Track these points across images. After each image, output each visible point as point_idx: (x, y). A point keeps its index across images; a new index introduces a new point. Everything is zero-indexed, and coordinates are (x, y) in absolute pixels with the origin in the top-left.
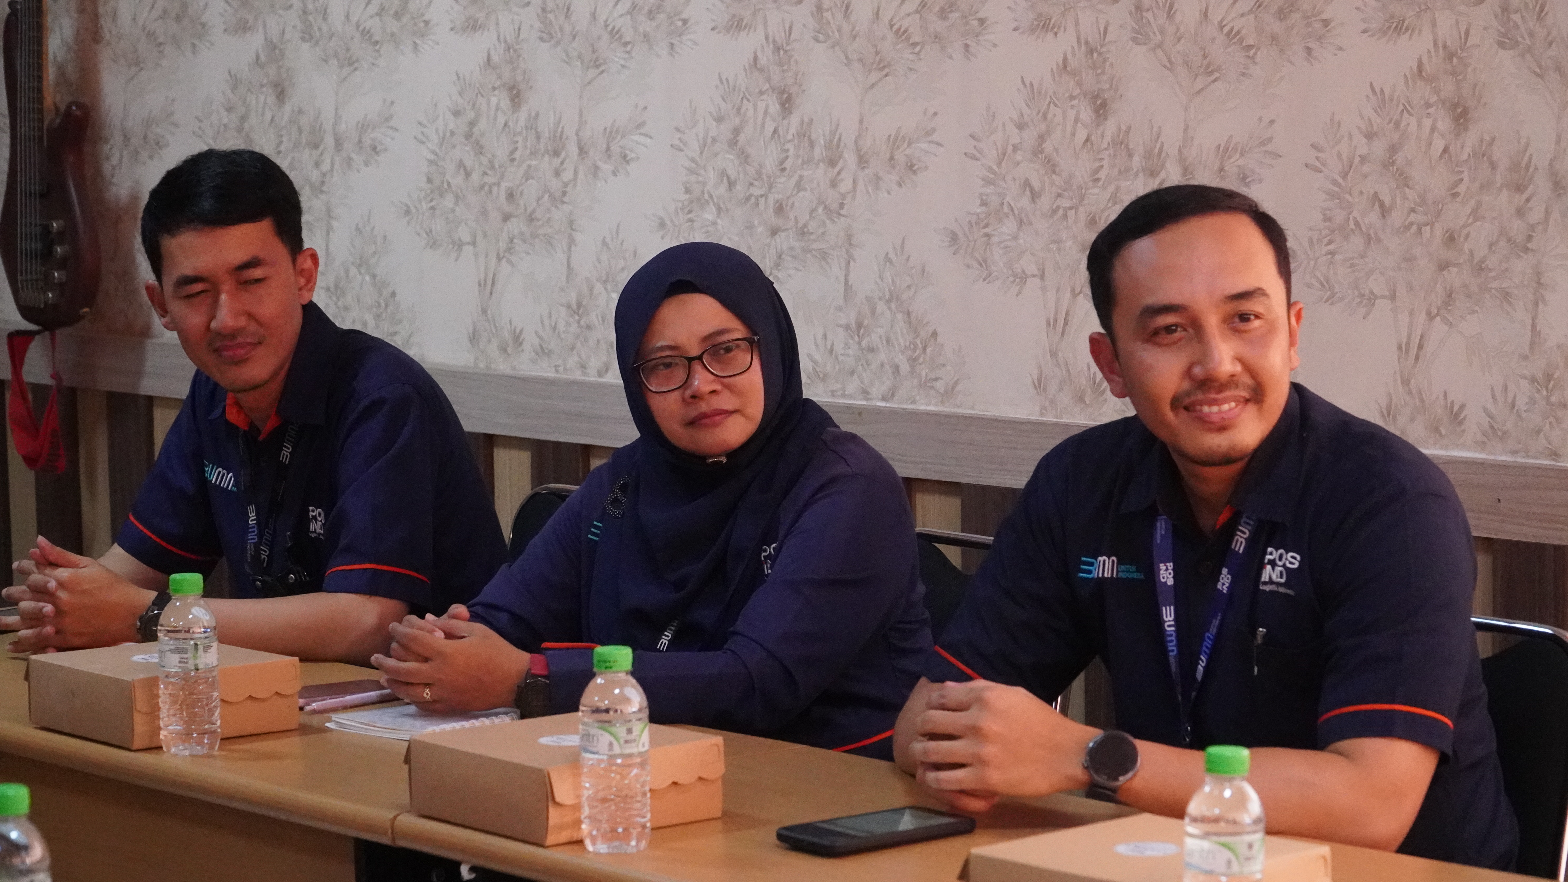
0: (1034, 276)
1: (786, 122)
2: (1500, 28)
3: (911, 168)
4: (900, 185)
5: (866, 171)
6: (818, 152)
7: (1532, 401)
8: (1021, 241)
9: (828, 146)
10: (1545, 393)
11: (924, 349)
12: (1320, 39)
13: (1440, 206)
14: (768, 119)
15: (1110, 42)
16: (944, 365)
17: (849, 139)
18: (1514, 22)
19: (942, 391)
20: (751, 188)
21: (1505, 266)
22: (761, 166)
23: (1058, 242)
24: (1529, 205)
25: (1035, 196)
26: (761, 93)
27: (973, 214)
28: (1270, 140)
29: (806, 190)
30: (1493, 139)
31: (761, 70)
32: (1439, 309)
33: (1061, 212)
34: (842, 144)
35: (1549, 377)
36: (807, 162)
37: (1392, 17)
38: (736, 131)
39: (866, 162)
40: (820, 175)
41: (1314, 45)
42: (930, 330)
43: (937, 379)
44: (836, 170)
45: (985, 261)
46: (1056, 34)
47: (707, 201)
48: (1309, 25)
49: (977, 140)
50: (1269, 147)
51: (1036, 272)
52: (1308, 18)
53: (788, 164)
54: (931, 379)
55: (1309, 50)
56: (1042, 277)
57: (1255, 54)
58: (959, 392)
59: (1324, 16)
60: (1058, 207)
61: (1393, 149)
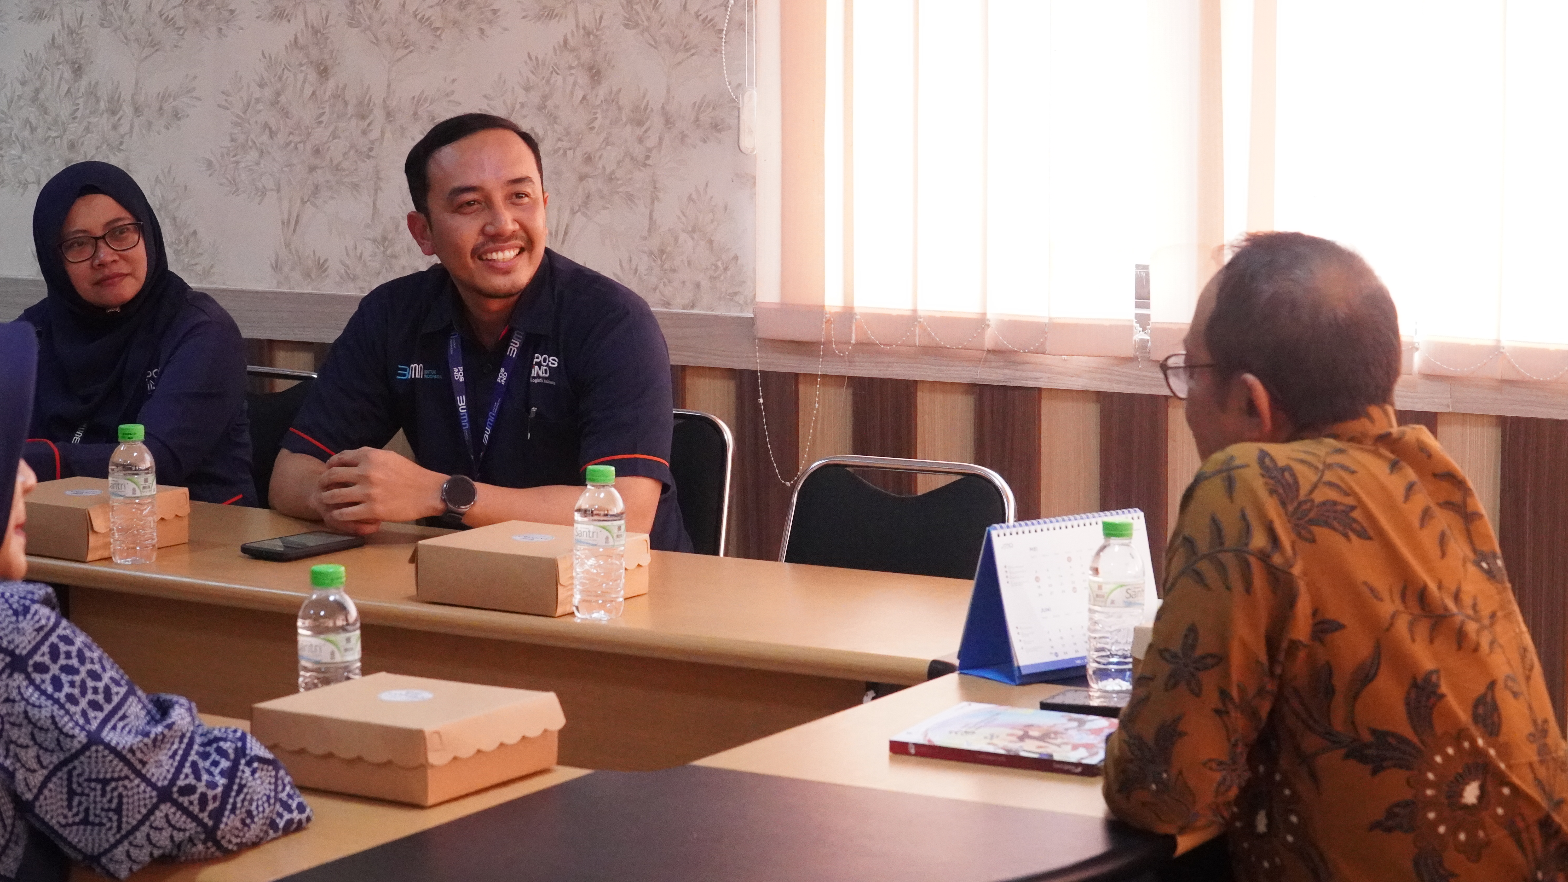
0: (272, 190)
1: (77, 84)
2: (626, 15)
3: (176, 115)
4: (168, 128)
5: (141, 118)
6: (102, 105)
7: (650, 269)
8: (262, 166)
9: (111, 100)
10: (659, 262)
11: (187, 243)
12: (490, 22)
13: (581, 136)
14: (63, 82)
15: (330, 26)
16: (202, 254)
17: (127, 95)
18: (635, 10)
19: (200, 273)
20: (49, 131)
21: (629, 176)
22: (57, 115)
23: (290, 165)
24: (647, 135)
25: (272, 134)
26: (58, 64)
27: (225, 147)
28: (453, 92)
29: (93, 132)
30: (620, 90)
31: (59, 47)
32: (579, 206)
33: (293, 144)
34: (121, 100)
35: (662, 252)
36: (93, 112)
37: (545, 7)
38: (37, 91)
39: (140, 112)
40: (104, 122)
41: (484, 26)
42: (192, 230)
43: (196, 264)
44: (117, 118)
45: (234, 180)
46: (289, 21)
47: (14, 142)
48: (482, 13)
49: (227, 95)
50: (452, 98)
51: (274, 187)
52: (480, 8)
53: (79, 114)
54: (193, 265)
55: (482, 31)
56: (278, 191)
57: (441, 33)
58: (214, 273)
59: (494, 7)
60: (291, 142)
61: (545, 98)
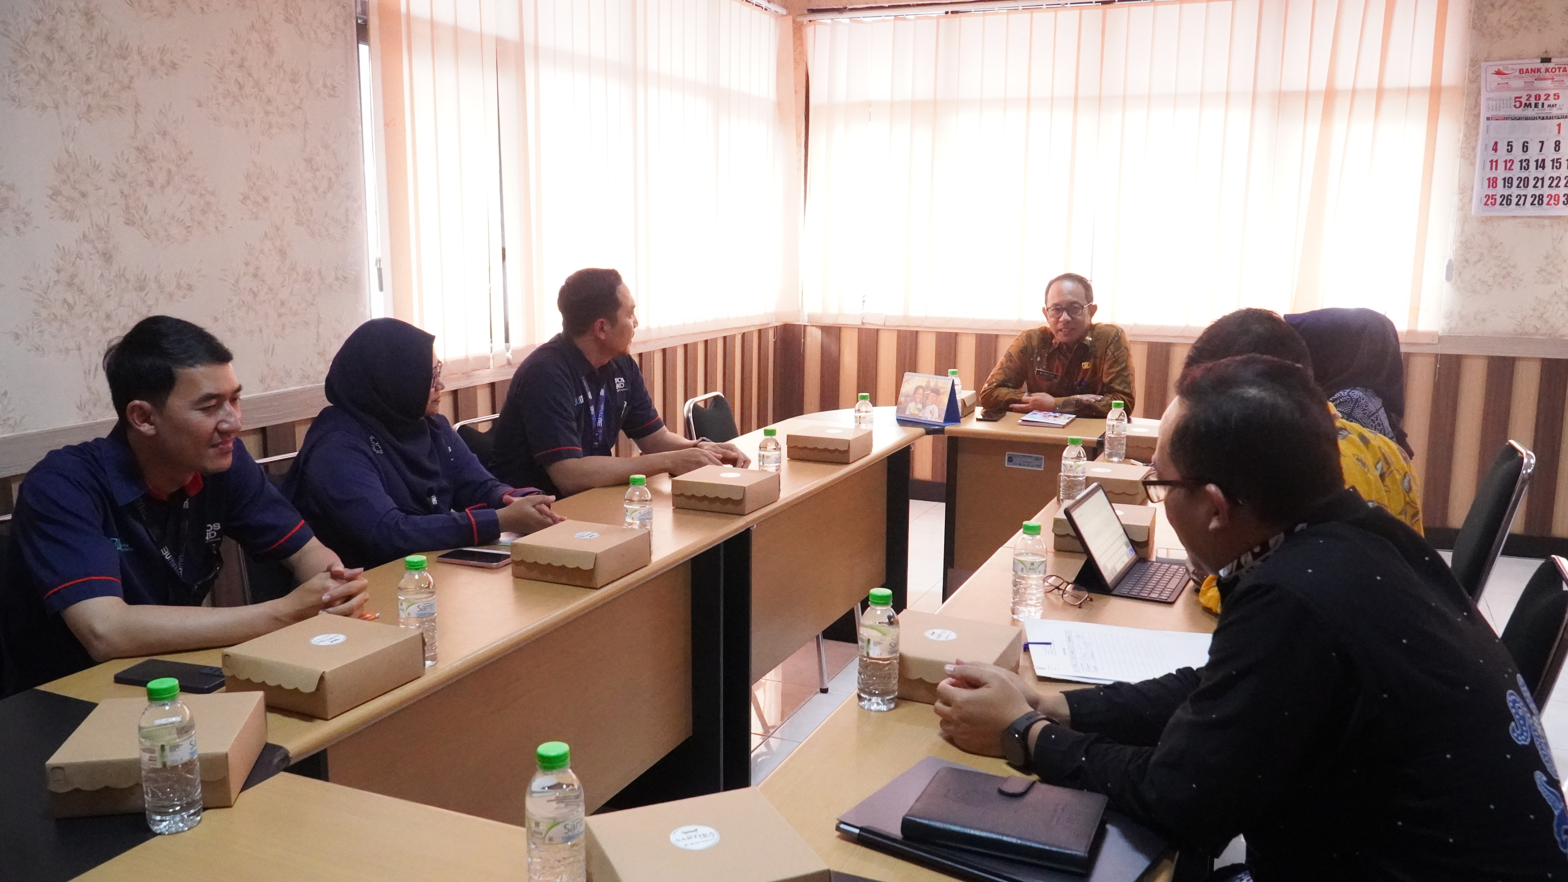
15: (111, 225)
30: (126, 267)
46: (78, 220)
61: (257, 268)
